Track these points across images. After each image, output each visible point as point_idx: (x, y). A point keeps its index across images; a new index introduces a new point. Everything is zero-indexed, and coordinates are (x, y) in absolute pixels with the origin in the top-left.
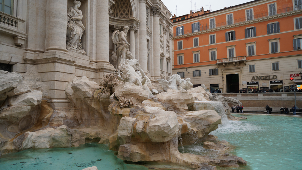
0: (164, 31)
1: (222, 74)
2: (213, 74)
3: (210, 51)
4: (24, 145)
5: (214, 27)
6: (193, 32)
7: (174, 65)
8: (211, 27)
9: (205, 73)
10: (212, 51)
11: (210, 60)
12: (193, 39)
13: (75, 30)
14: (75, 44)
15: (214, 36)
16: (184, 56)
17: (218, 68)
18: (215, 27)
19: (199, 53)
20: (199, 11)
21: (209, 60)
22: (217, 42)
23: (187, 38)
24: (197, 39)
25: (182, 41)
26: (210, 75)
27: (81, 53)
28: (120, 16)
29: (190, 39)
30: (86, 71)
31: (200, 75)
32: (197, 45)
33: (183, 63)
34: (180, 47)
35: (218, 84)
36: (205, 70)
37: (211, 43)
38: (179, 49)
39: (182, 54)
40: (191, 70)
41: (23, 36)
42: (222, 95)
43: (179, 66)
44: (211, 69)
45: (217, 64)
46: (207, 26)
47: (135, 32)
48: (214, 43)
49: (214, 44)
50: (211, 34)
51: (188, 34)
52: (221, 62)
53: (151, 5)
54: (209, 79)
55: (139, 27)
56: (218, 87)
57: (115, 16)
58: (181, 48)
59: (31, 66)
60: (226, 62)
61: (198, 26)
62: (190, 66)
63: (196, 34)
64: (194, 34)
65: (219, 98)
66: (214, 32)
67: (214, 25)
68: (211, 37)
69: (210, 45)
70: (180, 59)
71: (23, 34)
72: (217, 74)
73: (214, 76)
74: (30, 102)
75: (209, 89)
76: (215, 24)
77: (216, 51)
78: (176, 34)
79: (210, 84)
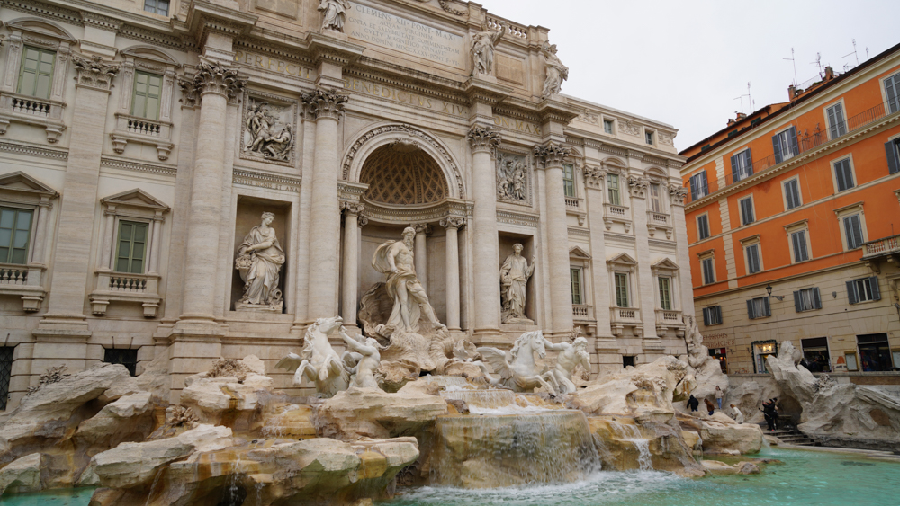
0: (633, 190)
1: (893, 294)
2: (863, 299)
3: (841, 218)
4: (83, 478)
5: (842, 130)
6: (778, 160)
7: (736, 277)
8: (834, 133)
9: (835, 295)
10: (847, 216)
11: (846, 248)
12: (782, 183)
13: (254, 270)
14: (254, 296)
15: (846, 162)
16: (761, 244)
17: (875, 274)
18: (847, 130)
19: (804, 228)
20: (817, 81)
21: (842, 249)
22: (860, 182)
23: (765, 184)
24: (794, 183)
25: (752, 195)
26: (852, 301)
27: (269, 311)
28: (427, 200)
29: (774, 185)
30: (270, 347)
31: (818, 305)
32: (797, 204)
33: (762, 268)
34: (748, 219)
35: (884, 336)
36: (833, 286)
37: (842, 188)
38: (745, 223)
39: (754, 238)
40: (788, 290)
41: (153, 301)
42: (848, 379)
43: (751, 278)
44: (852, 279)
45: (863, 259)
46: (819, 133)
47: (458, 231)
48: (850, 185)
49: (851, 190)
50: (837, 157)
51: (764, 170)
52: (877, 253)
53: (532, 144)
54: (851, 315)
55: (472, 215)
56: (887, 344)
57: (416, 201)
58: (751, 220)
59: (164, 348)
60: (894, 249)
61: (794, 140)
62: (783, 275)
63: (790, 164)
64: (785, 166)
65: (837, 391)
66: (845, 148)
67: (841, 123)
68: (838, 166)
69: (838, 194)
70: (753, 253)
71: (153, 299)
72: (875, 296)
73: (868, 304)
74: (111, 412)
75: (853, 353)
76: (846, 119)
77: (860, 212)
78: (731, 178)
79: (859, 337)
